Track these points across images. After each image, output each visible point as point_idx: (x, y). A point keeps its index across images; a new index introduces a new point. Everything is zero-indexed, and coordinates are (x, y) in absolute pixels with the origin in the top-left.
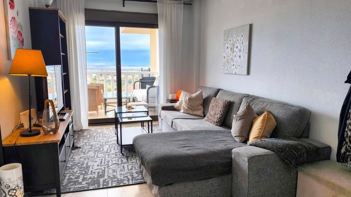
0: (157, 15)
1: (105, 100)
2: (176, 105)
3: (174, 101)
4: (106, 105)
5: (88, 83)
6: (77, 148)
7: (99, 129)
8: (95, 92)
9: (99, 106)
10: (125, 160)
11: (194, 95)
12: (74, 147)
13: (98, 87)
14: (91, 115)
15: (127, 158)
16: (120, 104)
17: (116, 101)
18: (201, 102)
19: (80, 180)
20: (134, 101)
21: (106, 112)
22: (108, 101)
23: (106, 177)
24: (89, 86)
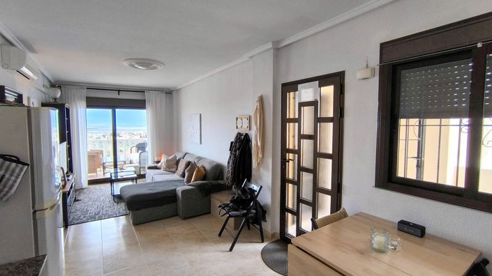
0: (145, 100)
1: (104, 164)
2: (159, 165)
3: (158, 162)
4: (104, 168)
5: (88, 150)
6: (78, 200)
7: (97, 186)
8: (94, 158)
9: (98, 169)
10: (115, 204)
11: (170, 158)
12: (76, 200)
13: (97, 153)
14: (90, 177)
15: (118, 203)
16: (115, 166)
17: (112, 164)
18: (175, 162)
19: (81, 218)
20: (131, 163)
21: (104, 174)
22: (106, 164)
23: (100, 214)
24: (89, 153)
